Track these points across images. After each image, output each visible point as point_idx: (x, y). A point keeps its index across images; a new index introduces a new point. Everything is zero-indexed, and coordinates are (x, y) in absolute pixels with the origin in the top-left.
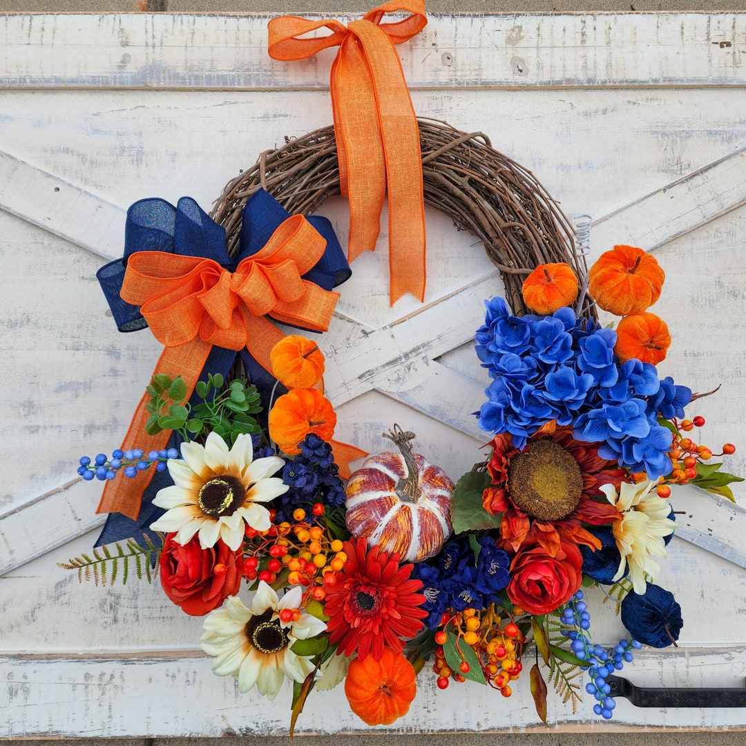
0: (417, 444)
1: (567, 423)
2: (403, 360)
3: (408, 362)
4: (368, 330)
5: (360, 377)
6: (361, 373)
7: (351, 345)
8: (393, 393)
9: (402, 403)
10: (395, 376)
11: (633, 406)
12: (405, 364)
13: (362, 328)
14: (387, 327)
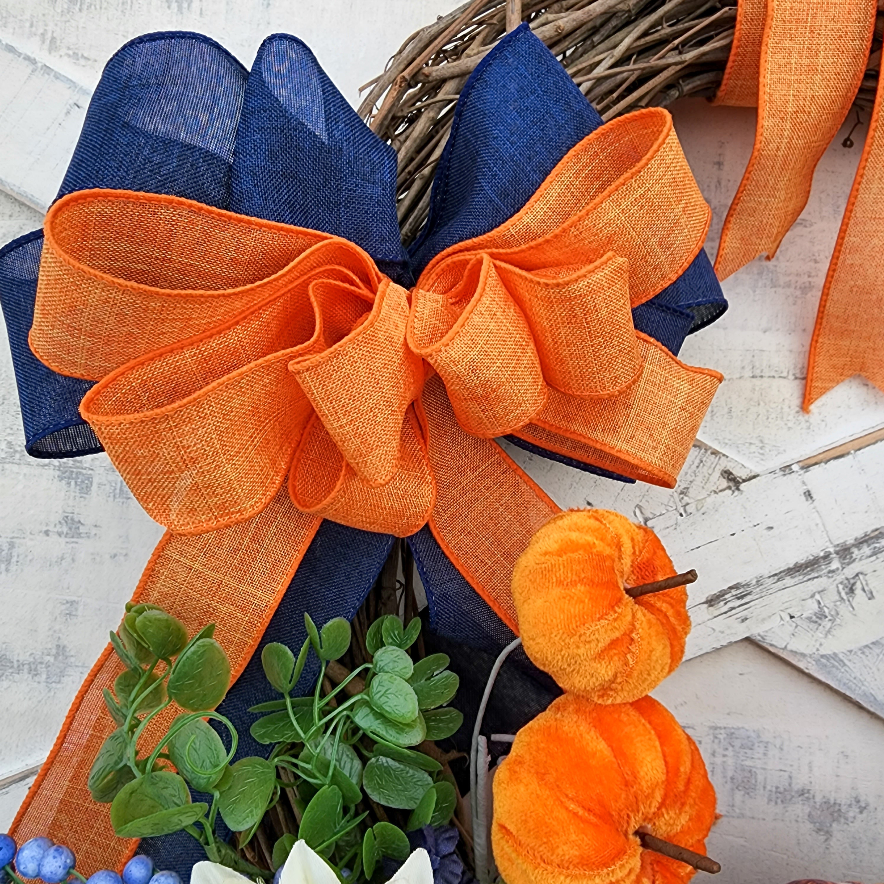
0: (858, 802)
2: (835, 564)
3: (850, 571)
4: (739, 473)
6: (715, 591)
7: (689, 509)
8: (803, 655)
9: (828, 687)
10: (812, 607)
12: (840, 578)
13: (724, 464)
14: (795, 468)
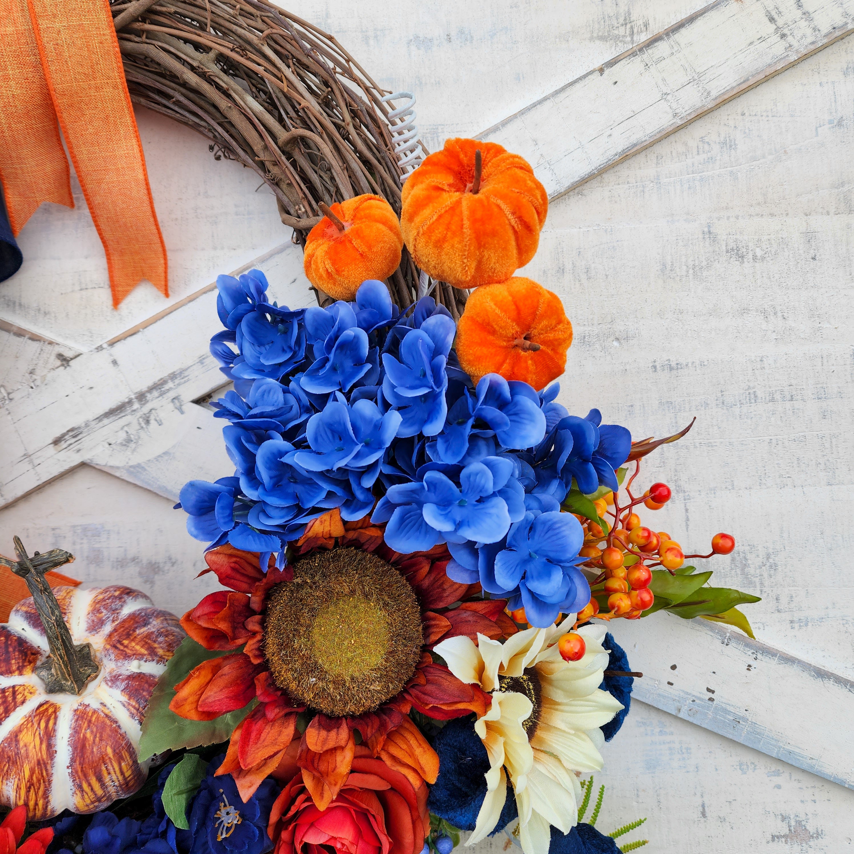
1: (359, 516)
2: (136, 406)
3: (146, 409)
4: (68, 354)
5: (56, 442)
6: (58, 434)
7: (38, 383)
8: (118, 468)
9: (135, 485)
10: (122, 435)
11: (483, 473)
12: (139, 414)
13: (58, 350)
14: (105, 346)
